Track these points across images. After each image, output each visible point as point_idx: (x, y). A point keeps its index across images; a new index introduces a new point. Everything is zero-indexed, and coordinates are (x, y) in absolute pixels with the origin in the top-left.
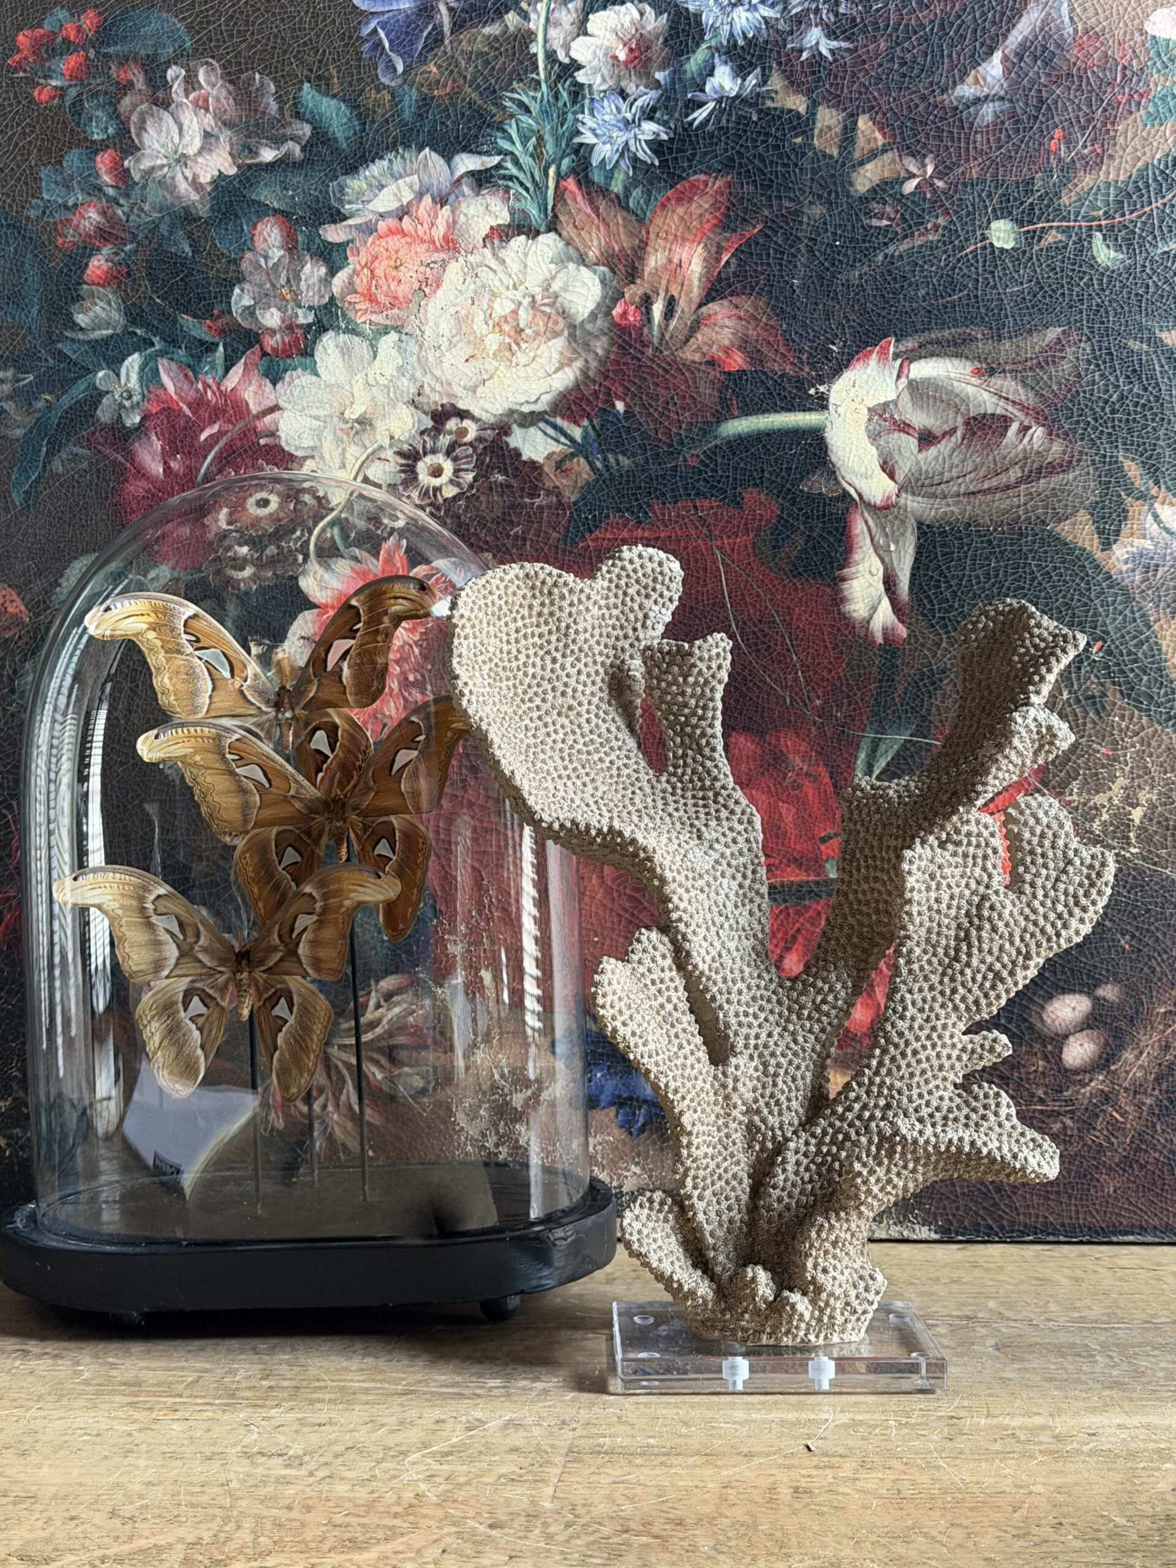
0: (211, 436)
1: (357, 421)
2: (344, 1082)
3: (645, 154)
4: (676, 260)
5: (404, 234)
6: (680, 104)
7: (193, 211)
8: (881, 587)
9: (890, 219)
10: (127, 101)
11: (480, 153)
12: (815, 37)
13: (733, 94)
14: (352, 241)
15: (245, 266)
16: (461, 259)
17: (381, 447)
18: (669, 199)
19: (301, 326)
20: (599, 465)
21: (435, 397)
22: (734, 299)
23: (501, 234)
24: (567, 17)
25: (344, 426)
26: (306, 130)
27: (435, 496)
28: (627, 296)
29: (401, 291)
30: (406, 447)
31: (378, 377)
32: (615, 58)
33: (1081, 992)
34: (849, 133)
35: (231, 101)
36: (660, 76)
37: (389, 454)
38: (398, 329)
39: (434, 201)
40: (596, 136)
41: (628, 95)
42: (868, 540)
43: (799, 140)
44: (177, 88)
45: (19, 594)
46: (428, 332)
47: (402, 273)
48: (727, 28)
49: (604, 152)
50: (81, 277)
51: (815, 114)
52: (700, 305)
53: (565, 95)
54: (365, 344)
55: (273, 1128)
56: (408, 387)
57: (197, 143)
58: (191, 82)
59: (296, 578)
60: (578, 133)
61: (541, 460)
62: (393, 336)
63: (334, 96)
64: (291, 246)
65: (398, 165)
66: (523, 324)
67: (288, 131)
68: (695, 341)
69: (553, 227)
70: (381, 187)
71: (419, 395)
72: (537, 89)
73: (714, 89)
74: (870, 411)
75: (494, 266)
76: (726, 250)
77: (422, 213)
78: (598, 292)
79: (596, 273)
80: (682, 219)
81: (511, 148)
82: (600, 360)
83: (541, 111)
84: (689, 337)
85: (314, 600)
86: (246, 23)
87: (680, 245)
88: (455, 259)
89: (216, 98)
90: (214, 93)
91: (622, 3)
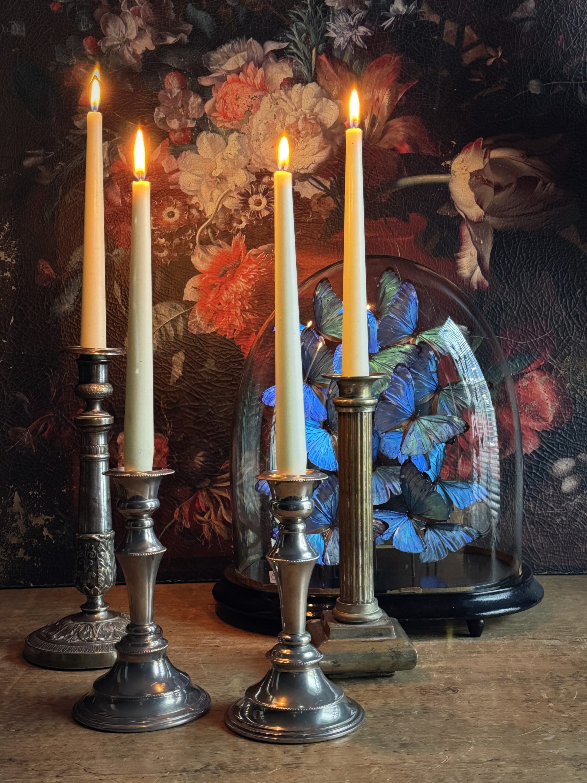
1: (218, 177)
2: (219, 504)
3: (360, 43)
4: (376, 97)
5: (239, 81)
6: (377, 18)
7: (134, 69)
8: (476, 261)
9: (480, 78)
10: (98, 11)
11: (278, 41)
13: (404, 13)
14: (214, 85)
15: (160, 97)
16: (269, 95)
17: (231, 191)
18: (372, 66)
19: (188, 128)
20: (339, 201)
21: (257, 166)
22: (404, 117)
23: (289, 83)
25: (212, 180)
26: (190, 27)
27: (258, 216)
29: (239, 111)
30: (243, 191)
31: (229, 155)
33: (570, 457)
34: (460, 34)
35: (151, 12)
36: (367, 3)
37: (234, 194)
38: (238, 131)
39: (255, 65)
40: (336, 33)
41: (352, 13)
42: (470, 238)
43: (436, 37)
44: (124, 4)
45: (50, 264)
46: (253, 132)
47: (240, 102)
49: (340, 41)
50: (77, 102)
51: (444, 24)
52: (389, 120)
53: (320, 12)
54: (222, 138)
55: (185, 528)
56: (243, 160)
57: (135, 34)
58: (131, 3)
59: (190, 257)
60: (328, 32)
61: (310, 198)
62: (235, 134)
63: (204, 10)
64: (183, 87)
65: (236, 47)
66: (300, 128)
67: (181, 28)
68: (387, 137)
69: (315, 79)
70: (228, 57)
71: (249, 164)
72: (306, 6)
73: (394, 11)
74: (471, 174)
75: (286, 99)
76: (400, 92)
77: (249, 71)
78: (338, 113)
79: (337, 103)
80: (378, 76)
81: (293, 39)
82: (339, 148)
83: (308, 20)
84: (382, 137)
85: (199, 269)
87: (378, 89)
88: (266, 95)
89: (144, 10)
90: (143, 8)
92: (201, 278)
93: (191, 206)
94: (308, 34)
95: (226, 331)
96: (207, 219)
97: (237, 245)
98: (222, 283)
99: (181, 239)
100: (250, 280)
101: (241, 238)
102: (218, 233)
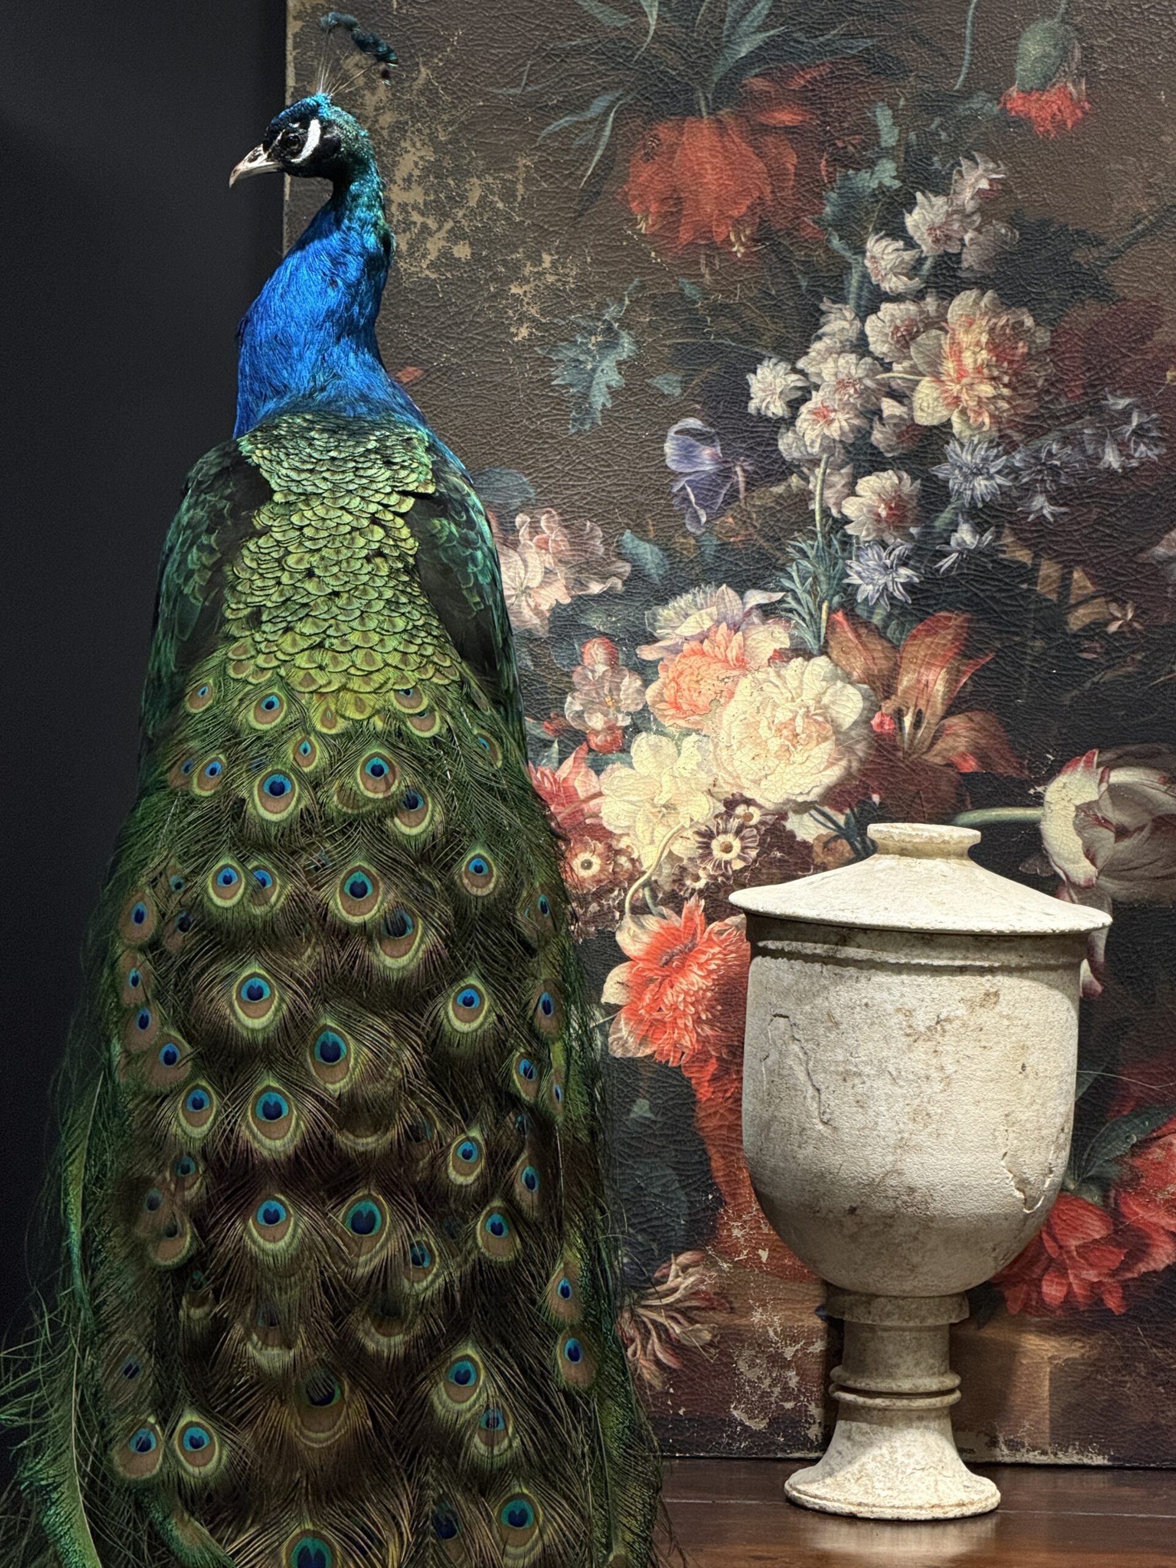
1: (664, 806)
3: (900, 594)
4: (923, 682)
6: (929, 554)
7: (535, 632)
9: (1095, 653)
11: (765, 590)
12: (1039, 502)
13: (973, 547)
14: (662, 659)
15: (575, 678)
16: (750, 676)
17: (683, 827)
18: (919, 631)
19: (619, 728)
20: (859, 846)
21: (727, 788)
22: (970, 714)
23: (782, 657)
24: (839, 480)
25: (654, 810)
26: (626, 568)
27: (726, 868)
28: (883, 709)
29: (702, 701)
30: (703, 828)
31: (683, 771)
32: (879, 515)
34: (1065, 582)
35: (567, 543)
36: (914, 531)
37: (689, 833)
38: (698, 732)
39: (729, 628)
40: (861, 578)
41: (888, 545)
43: (1025, 586)
44: (523, 534)
46: (723, 734)
47: (704, 687)
48: (969, 492)
49: (867, 591)
51: (1038, 565)
52: (944, 718)
53: (836, 543)
54: (671, 744)
56: (705, 779)
57: (539, 578)
58: (535, 529)
59: (614, 933)
60: (848, 576)
61: (810, 840)
62: (694, 737)
63: (649, 541)
64: (613, 663)
65: (700, 599)
66: (799, 730)
67: (612, 568)
68: (938, 747)
69: (824, 651)
70: (687, 616)
71: (715, 785)
72: (814, 538)
73: (959, 544)
74: (1078, 808)
75: (778, 683)
76: (964, 673)
77: (719, 638)
78: (860, 705)
79: (859, 690)
80: (929, 647)
81: (792, 586)
82: (860, 760)
83: (816, 556)
84: (932, 744)
85: (628, 953)
86: (580, 479)
87: (927, 669)
88: (745, 675)
89: (555, 541)
90: (553, 536)
91: (885, 470)
92: (632, 967)
93: (618, 852)
94: (816, 578)
95: (668, 1055)
96: (644, 873)
97: (690, 919)
98: (664, 978)
99: (601, 904)
100: (710, 972)
101: (698, 906)
102: (660, 895)
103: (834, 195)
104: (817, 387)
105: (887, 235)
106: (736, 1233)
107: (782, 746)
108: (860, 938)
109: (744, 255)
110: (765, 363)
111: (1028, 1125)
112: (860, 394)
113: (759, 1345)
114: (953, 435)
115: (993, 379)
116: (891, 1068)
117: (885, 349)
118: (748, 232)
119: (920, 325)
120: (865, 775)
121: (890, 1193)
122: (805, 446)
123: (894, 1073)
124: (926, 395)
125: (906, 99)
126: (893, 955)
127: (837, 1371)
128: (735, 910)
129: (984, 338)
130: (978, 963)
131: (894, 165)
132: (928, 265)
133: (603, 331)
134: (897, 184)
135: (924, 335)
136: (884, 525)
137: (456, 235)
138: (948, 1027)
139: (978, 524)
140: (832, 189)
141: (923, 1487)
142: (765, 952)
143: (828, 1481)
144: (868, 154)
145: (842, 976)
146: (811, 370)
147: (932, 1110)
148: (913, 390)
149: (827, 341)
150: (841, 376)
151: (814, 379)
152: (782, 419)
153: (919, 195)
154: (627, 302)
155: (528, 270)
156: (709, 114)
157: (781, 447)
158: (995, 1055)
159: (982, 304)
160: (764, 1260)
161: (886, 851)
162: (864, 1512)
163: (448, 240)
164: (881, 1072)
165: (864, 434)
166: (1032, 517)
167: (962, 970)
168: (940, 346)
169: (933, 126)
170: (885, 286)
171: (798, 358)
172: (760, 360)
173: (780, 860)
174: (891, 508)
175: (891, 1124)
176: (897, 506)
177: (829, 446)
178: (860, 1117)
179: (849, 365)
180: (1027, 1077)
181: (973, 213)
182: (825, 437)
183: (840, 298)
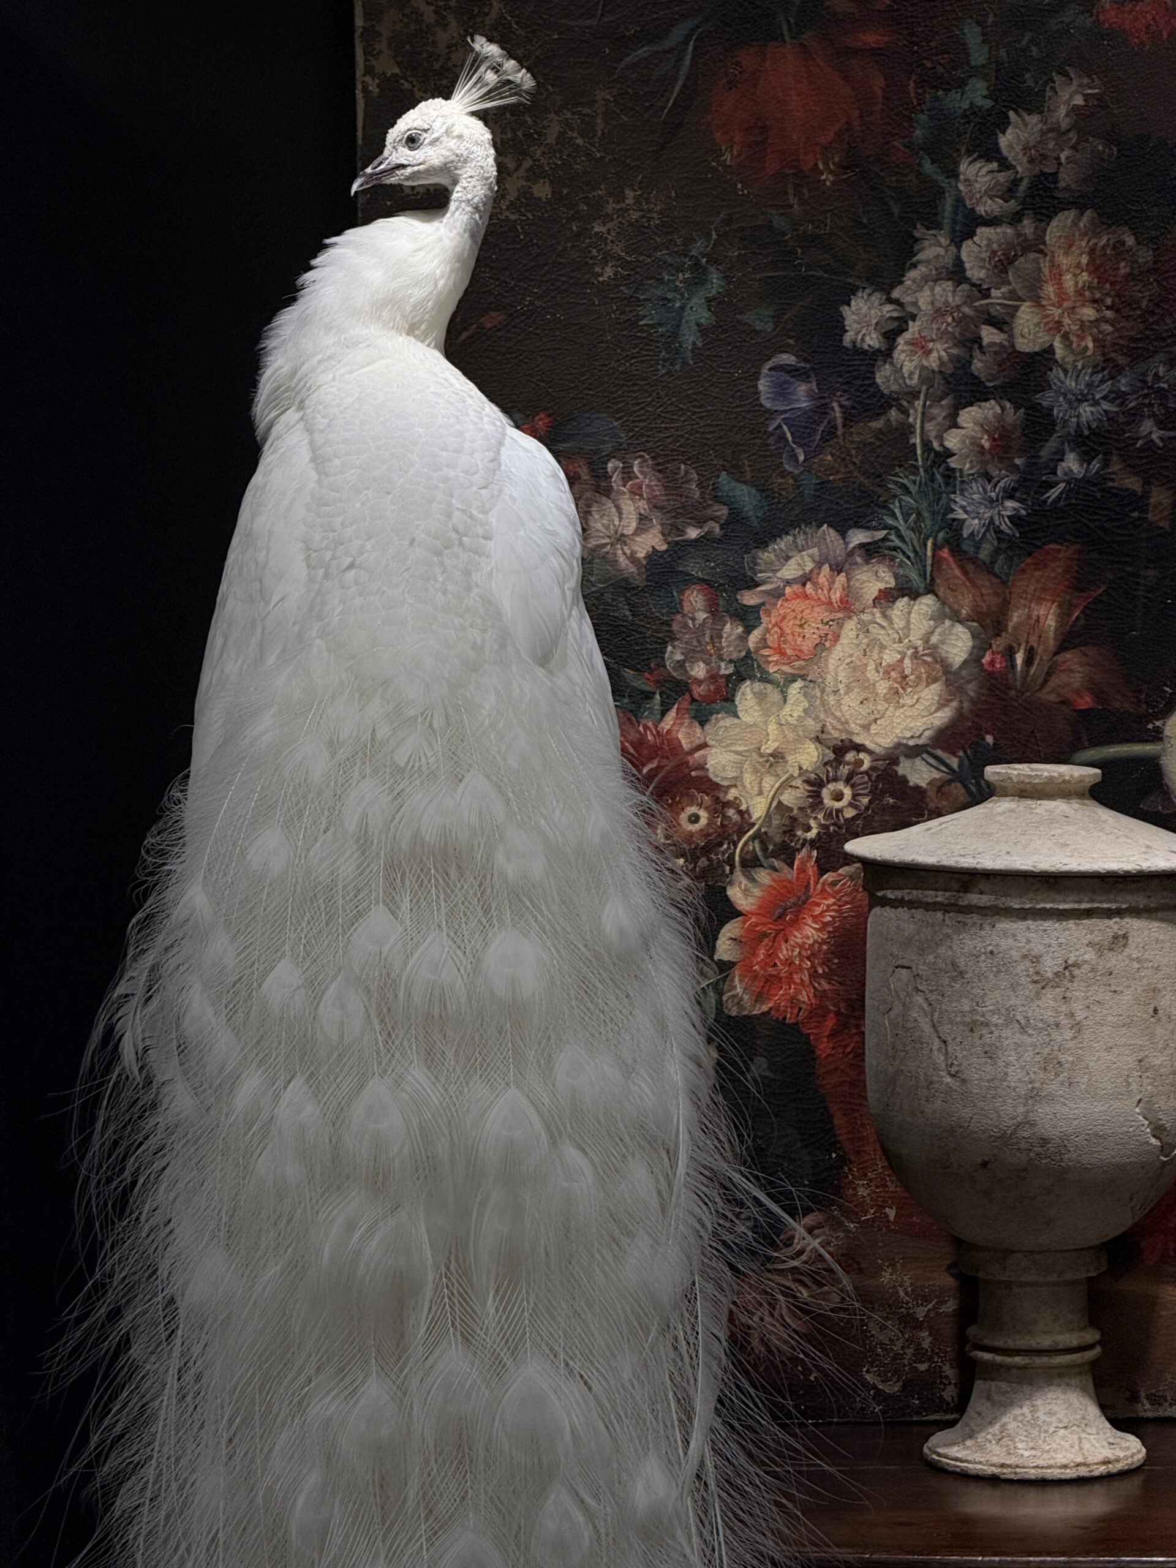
0: (651, 770)
1: (771, 755)
3: (1007, 527)
4: (1034, 617)
5: (806, 597)
6: (1036, 485)
7: (631, 581)
10: (575, 489)
11: (868, 528)
12: (1147, 426)
13: (1080, 476)
14: (763, 604)
15: (675, 627)
16: (855, 618)
17: (792, 776)
18: (1027, 565)
19: (722, 676)
20: (974, 789)
21: (836, 734)
22: (1083, 648)
23: (887, 597)
24: (939, 412)
25: (761, 760)
26: (723, 511)
27: (837, 816)
28: (994, 647)
29: (806, 646)
30: (813, 776)
31: (789, 718)
32: (982, 447)
35: (661, 488)
36: (1018, 461)
37: (798, 782)
38: (803, 677)
39: (831, 569)
40: (966, 512)
41: (992, 478)
43: (1135, 514)
44: (616, 480)
46: (829, 678)
47: (808, 631)
48: (1074, 420)
49: (973, 525)
51: (1148, 492)
52: (1056, 654)
53: (939, 478)
54: (777, 691)
56: (813, 726)
57: (634, 525)
58: (628, 474)
59: (725, 888)
61: (924, 785)
62: (799, 684)
63: (745, 483)
64: (713, 609)
65: (801, 540)
66: (907, 672)
67: (709, 512)
68: (1051, 684)
69: (930, 590)
70: (788, 558)
71: (823, 732)
72: (916, 474)
73: (1066, 474)
75: (885, 624)
76: (1076, 606)
77: (822, 579)
78: (970, 644)
79: (968, 628)
80: (1039, 581)
81: (895, 524)
82: (972, 701)
83: (919, 492)
84: (1046, 681)
85: (740, 908)
86: (672, 421)
87: (1037, 603)
88: (850, 618)
89: (648, 486)
90: (647, 481)
91: (986, 400)
92: (744, 923)
93: (727, 804)
94: (919, 515)
95: (785, 1011)
96: (753, 825)
97: (802, 870)
98: (778, 932)
99: (710, 860)
100: (825, 924)
101: (810, 857)
102: (771, 847)
103: (923, 118)
104: (913, 317)
105: (980, 157)
106: (862, 1191)
107: (891, 688)
108: (982, 884)
109: (833, 183)
110: (860, 294)
111: (1162, 1070)
112: (958, 322)
113: (890, 1306)
114: (1056, 361)
115: (1095, 301)
116: (1019, 1017)
117: (982, 274)
118: (836, 160)
119: (1018, 248)
120: (977, 715)
121: (1023, 1145)
122: (904, 378)
123: (1022, 1021)
124: (1026, 318)
125: (995, 16)
126: (1017, 900)
127: (972, 1331)
128: (850, 859)
129: (1084, 260)
130: (1105, 906)
131: (985, 84)
132: (1023, 186)
133: (691, 268)
134: (989, 103)
135: (1022, 259)
136: (988, 457)
137: (535, 174)
138: (1076, 972)
139: (1084, 452)
140: (922, 111)
141: (1067, 1445)
142: (884, 902)
143: (969, 1443)
144: (959, 73)
145: (965, 924)
146: (906, 299)
147: (1063, 1058)
148: (1013, 316)
149: (922, 269)
150: (938, 305)
151: (910, 309)
152: (879, 351)
153: (1011, 114)
154: (714, 236)
155: (611, 207)
156: (792, 38)
157: (879, 381)
158: (1127, 997)
159: (1082, 225)
160: (892, 1218)
161: (1005, 793)
162: (1008, 1474)
163: (527, 179)
164: (1010, 1020)
165: (962, 364)
166: (1140, 443)
167: (1088, 913)
168: (1040, 269)
169: (1024, 42)
170: (981, 210)
171: (892, 287)
172: (853, 291)
173: (893, 807)
174: (994, 440)
175: (1021, 1074)
176: (1001, 437)
177: (926, 377)
178: (988, 1068)
179: (945, 292)
180: (1159, 1020)
181: (1069, 131)
182: (923, 368)
183: (933, 223)
